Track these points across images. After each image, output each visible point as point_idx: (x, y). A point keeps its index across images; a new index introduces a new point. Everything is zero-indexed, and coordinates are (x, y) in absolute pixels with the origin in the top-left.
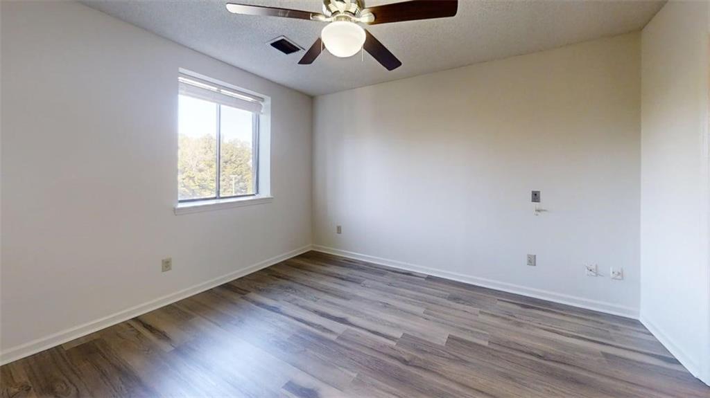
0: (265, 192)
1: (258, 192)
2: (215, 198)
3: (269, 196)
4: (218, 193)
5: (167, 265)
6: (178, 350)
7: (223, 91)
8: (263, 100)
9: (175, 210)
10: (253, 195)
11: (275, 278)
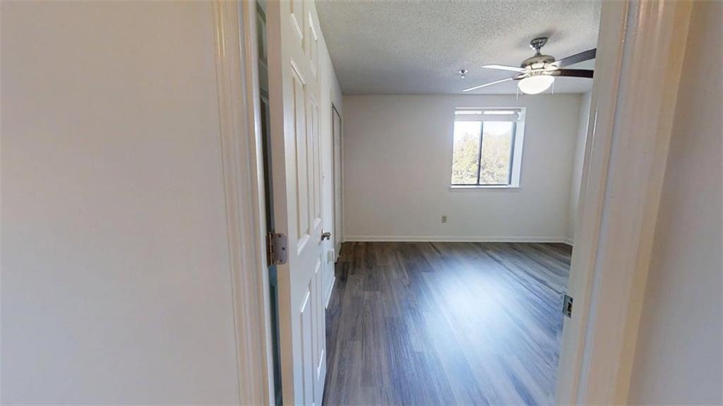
0: (515, 183)
1: (510, 183)
2: (476, 185)
3: (518, 186)
4: (478, 181)
5: (444, 219)
6: (443, 258)
7: (486, 113)
8: (520, 110)
9: (450, 189)
10: (506, 185)
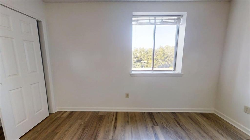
0: (179, 70)
1: (175, 70)
3: (180, 73)
5: (127, 96)
8: (182, 16)
9: (131, 75)
10: (172, 71)
11: (176, 123)
